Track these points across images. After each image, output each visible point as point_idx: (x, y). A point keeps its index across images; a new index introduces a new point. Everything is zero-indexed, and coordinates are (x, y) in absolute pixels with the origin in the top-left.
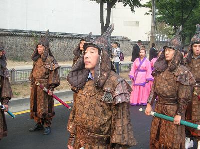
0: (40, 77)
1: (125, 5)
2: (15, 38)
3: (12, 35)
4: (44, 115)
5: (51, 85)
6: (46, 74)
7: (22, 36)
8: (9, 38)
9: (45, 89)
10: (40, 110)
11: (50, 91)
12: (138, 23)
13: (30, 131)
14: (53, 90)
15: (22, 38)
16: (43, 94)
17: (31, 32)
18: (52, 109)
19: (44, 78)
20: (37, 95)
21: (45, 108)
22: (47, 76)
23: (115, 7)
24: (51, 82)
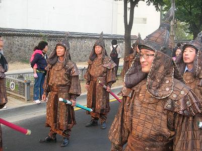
0: (98, 75)
1: (149, 4)
2: (24, 38)
3: (19, 35)
4: (102, 110)
5: (109, 82)
6: (104, 72)
7: (30, 36)
8: (17, 39)
9: (105, 86)
10: (99, 106)
11: (108, 88)
12: (145, 20)
13: (87, 126)
14: (110, 87)
15: (30, 39)
16: (102, 91)
17: (38, 31)
18: (109, 105)
19: (102, 76)
20: (95, 92)
21: (103, 104)
22: (105, 74)
23: (137, 6)
24: (109, 80)
